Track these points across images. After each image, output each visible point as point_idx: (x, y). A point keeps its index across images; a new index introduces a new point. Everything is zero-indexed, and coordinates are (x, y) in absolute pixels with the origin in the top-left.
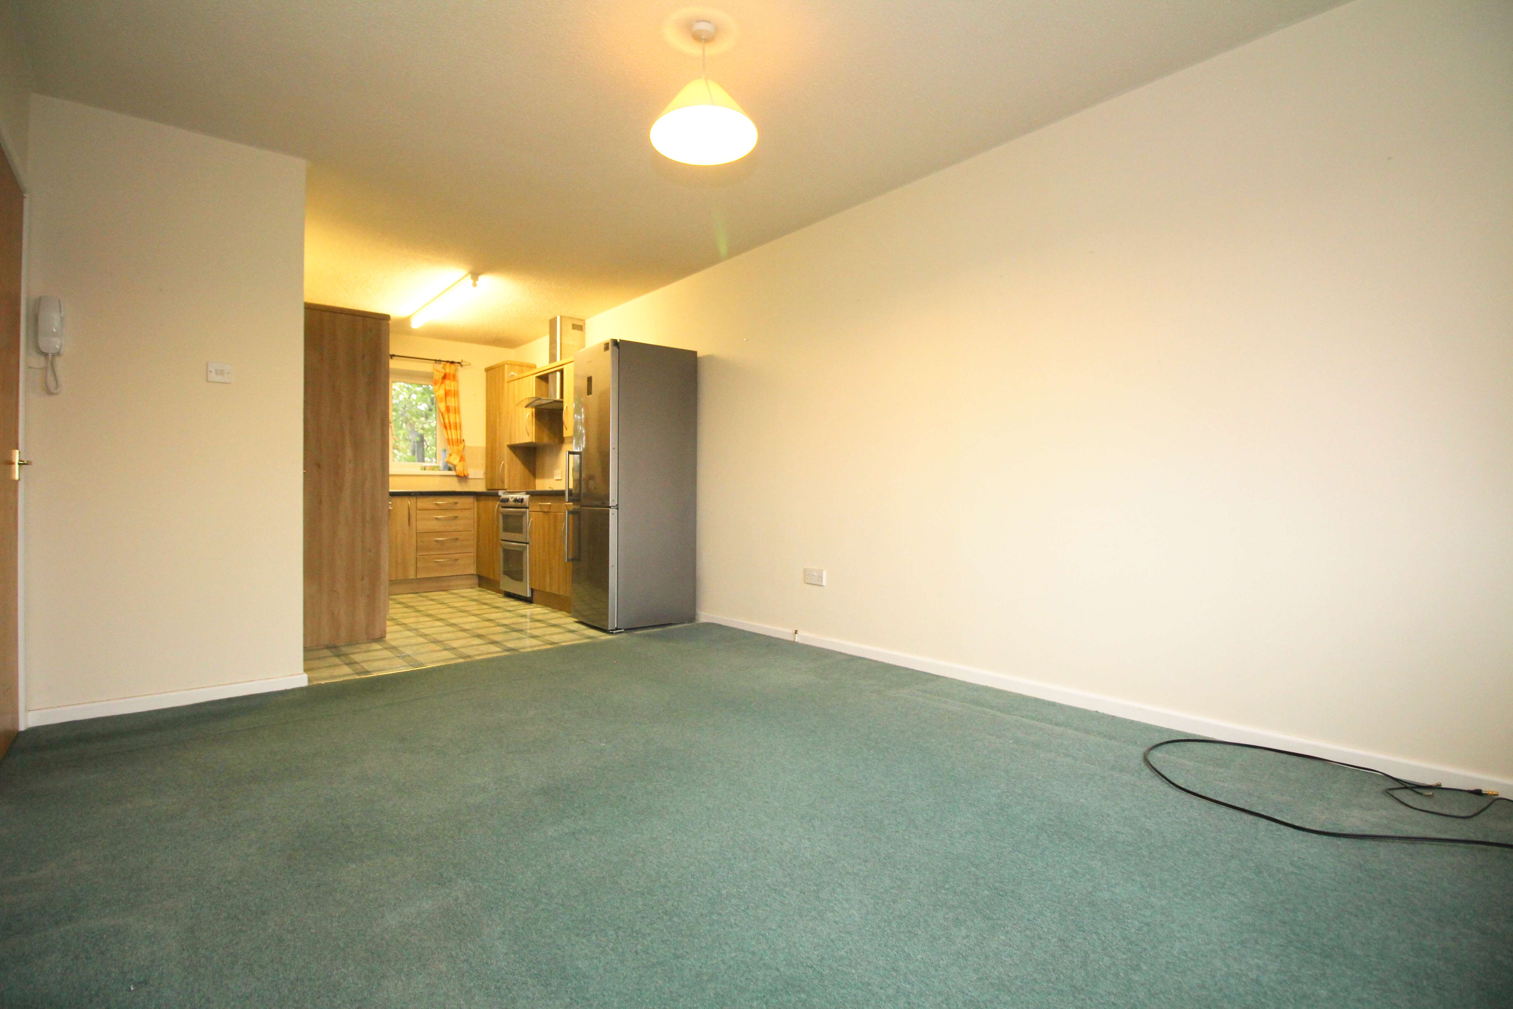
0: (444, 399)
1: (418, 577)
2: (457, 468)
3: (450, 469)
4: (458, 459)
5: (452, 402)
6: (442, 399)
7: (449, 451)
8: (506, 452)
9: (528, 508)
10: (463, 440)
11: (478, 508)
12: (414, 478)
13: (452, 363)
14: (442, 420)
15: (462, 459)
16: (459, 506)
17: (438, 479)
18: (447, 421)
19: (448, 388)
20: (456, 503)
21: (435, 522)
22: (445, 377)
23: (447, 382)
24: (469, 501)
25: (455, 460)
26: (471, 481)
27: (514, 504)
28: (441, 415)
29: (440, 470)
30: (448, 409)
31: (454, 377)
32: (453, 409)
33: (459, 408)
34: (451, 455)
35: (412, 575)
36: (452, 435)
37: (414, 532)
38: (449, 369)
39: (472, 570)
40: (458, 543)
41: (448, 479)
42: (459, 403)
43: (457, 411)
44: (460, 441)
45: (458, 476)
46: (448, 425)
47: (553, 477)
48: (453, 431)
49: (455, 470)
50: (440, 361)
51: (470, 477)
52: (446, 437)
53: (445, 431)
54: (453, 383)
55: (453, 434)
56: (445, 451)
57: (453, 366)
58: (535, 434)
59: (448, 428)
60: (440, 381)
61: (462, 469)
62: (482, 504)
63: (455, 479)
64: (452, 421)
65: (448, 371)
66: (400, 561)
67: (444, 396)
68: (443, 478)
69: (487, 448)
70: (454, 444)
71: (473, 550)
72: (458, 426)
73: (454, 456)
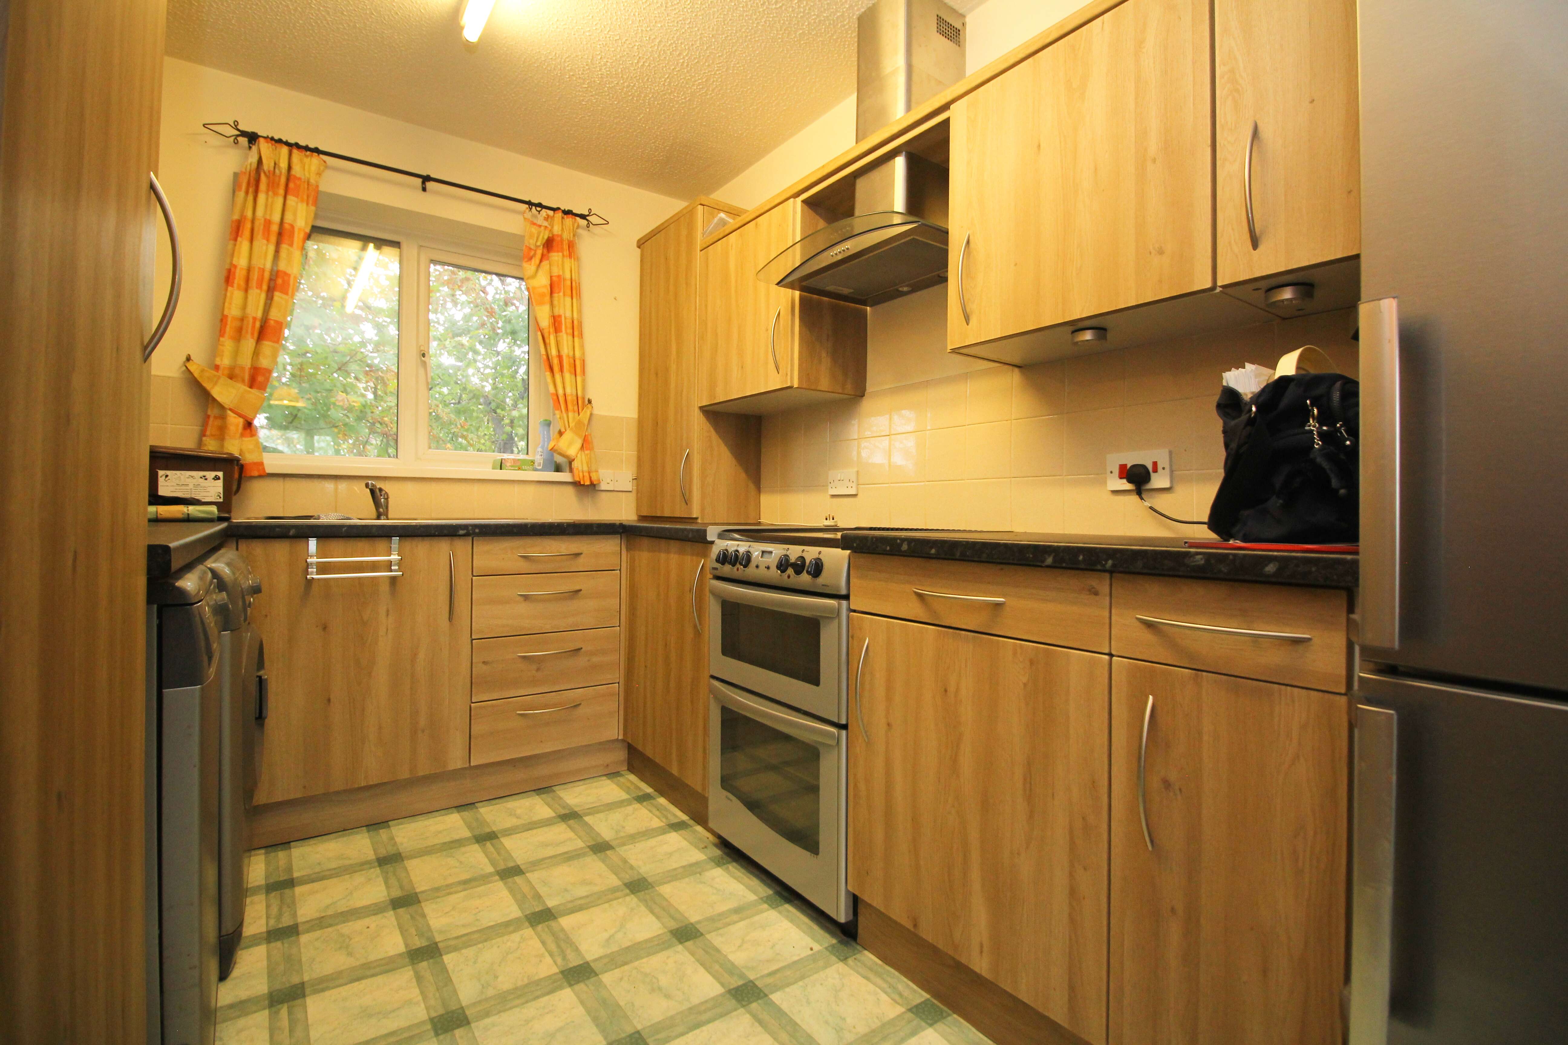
0: (548, 298)
1: (472, 764)
2: (575, 465)
3: (558, 469)
4: (578, 443)
5: (564, 306)
6: (542, 295)
7: (558, 425)
8: (698, 425)
9: (847, 597)
10: (590, 402)
11: (632, 570)
12: (476, 487)
13: (568, 213)
14: (543, 351)
15: (586, 444)
16: (581, 563)
17: (531, 489)
18: (554, 352)
19: (556, 272)
20: (577, 555)
21: (523, 608)
22: (549, 244)
23: (555, 256)
24: (610, 546)
25: (570, 445)
26: (603, 494)
27: (774, 574)
28: (540, 338)
29: (536, 470)
30: (556, 321)
31: (571, 249)
32: (569, 325)
33: (580, 324)
34: (561, 433)
35: (456, 760)
36: (564, 388)
37: (465, 639)
38: (559, 227)
39: (614, 731)
40: (581, 661)
41: (555, 489)
42: (580, 312)
43: (576, 330)
44: (583, 403)
45: (576, 484)
46: (555, 362)
47: (824, 486)
48: (568, 376)
49: (571, 470)
50: (540, 205)
51: (603, 487)
52: (552, 389)
53: (548, 374)
54: (568, 263)
55: (568, 384)
56: (548, 424)
57: (569, 220)
58: (800, 365)
59: (556, 368)
60: (539, 252)
61: (585, 468)
62: (644, 556)
63: (570, 491)
64: (566, 351)
65: (557, 229)
66: (423, 722)
67: (547, 290)
68: (545, 489)
69: (641, 421)
70: (570, 407)
71: (617, 675)
72: (578, 367)
73: (568, 435)
